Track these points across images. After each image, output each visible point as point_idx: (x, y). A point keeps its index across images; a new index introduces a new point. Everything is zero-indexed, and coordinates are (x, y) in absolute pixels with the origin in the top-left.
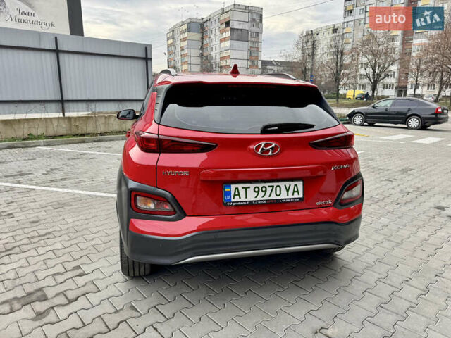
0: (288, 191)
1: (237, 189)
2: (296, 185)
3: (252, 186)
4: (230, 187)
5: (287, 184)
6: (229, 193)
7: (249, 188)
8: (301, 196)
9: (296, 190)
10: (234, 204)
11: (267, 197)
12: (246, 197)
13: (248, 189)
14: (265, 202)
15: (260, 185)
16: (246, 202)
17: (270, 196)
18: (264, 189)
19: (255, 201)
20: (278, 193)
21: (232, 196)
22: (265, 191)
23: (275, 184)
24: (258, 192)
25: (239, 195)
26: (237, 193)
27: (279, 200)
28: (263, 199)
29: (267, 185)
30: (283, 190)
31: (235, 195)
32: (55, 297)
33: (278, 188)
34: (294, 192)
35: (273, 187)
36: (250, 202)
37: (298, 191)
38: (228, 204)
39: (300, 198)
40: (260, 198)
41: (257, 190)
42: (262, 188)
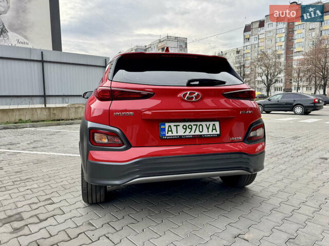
0: (208, 129)
1: (170, 126)
2: (214, 125)
3: (181, 124)
4: (165, 125)
5: (208, 123)
6: (164, 129)
7: (179, 125)
8: (218, 132)
9: (214, 128)
10: (168, 138)
11: (192, 133)
12: (177, 133)
13: (178, 127)
14: (191, 136)
15: (187, 124)
16: (177, 136)
17: (195, 132)
18: (190, 127)
19: (184, 136)
20: (201, 130)
21: (166, 132)
22: (191, 129)
23: (198, 123)
24: (186, 129)
25: (171, 131)
26: (170, 130)
27: (202, 135)
28: (190, 134)
29: (192, 124)
30: (205, 128)
31: (168, 131)
32: (29, 218)
33: (201, 127)
34: (213, 129)
35: (197, 125)
36: (180, 136)
37: (215, 129)
38: (164, 137)
39: (217, 134)
40: (187, 133)
41: (185, 127)
42: (189, 126)
